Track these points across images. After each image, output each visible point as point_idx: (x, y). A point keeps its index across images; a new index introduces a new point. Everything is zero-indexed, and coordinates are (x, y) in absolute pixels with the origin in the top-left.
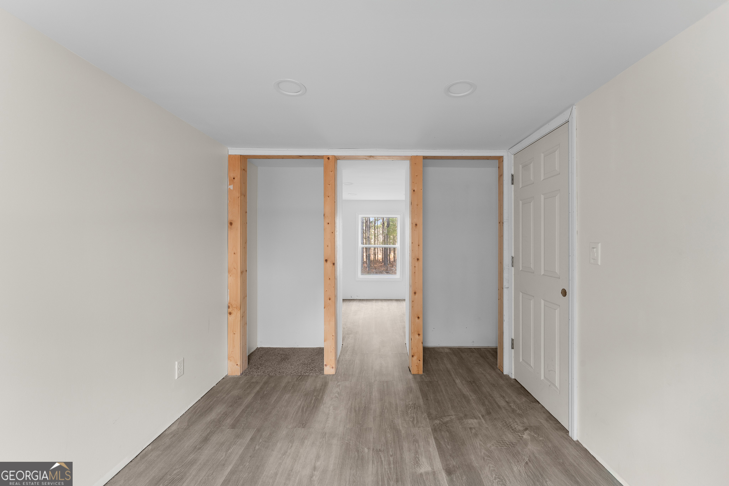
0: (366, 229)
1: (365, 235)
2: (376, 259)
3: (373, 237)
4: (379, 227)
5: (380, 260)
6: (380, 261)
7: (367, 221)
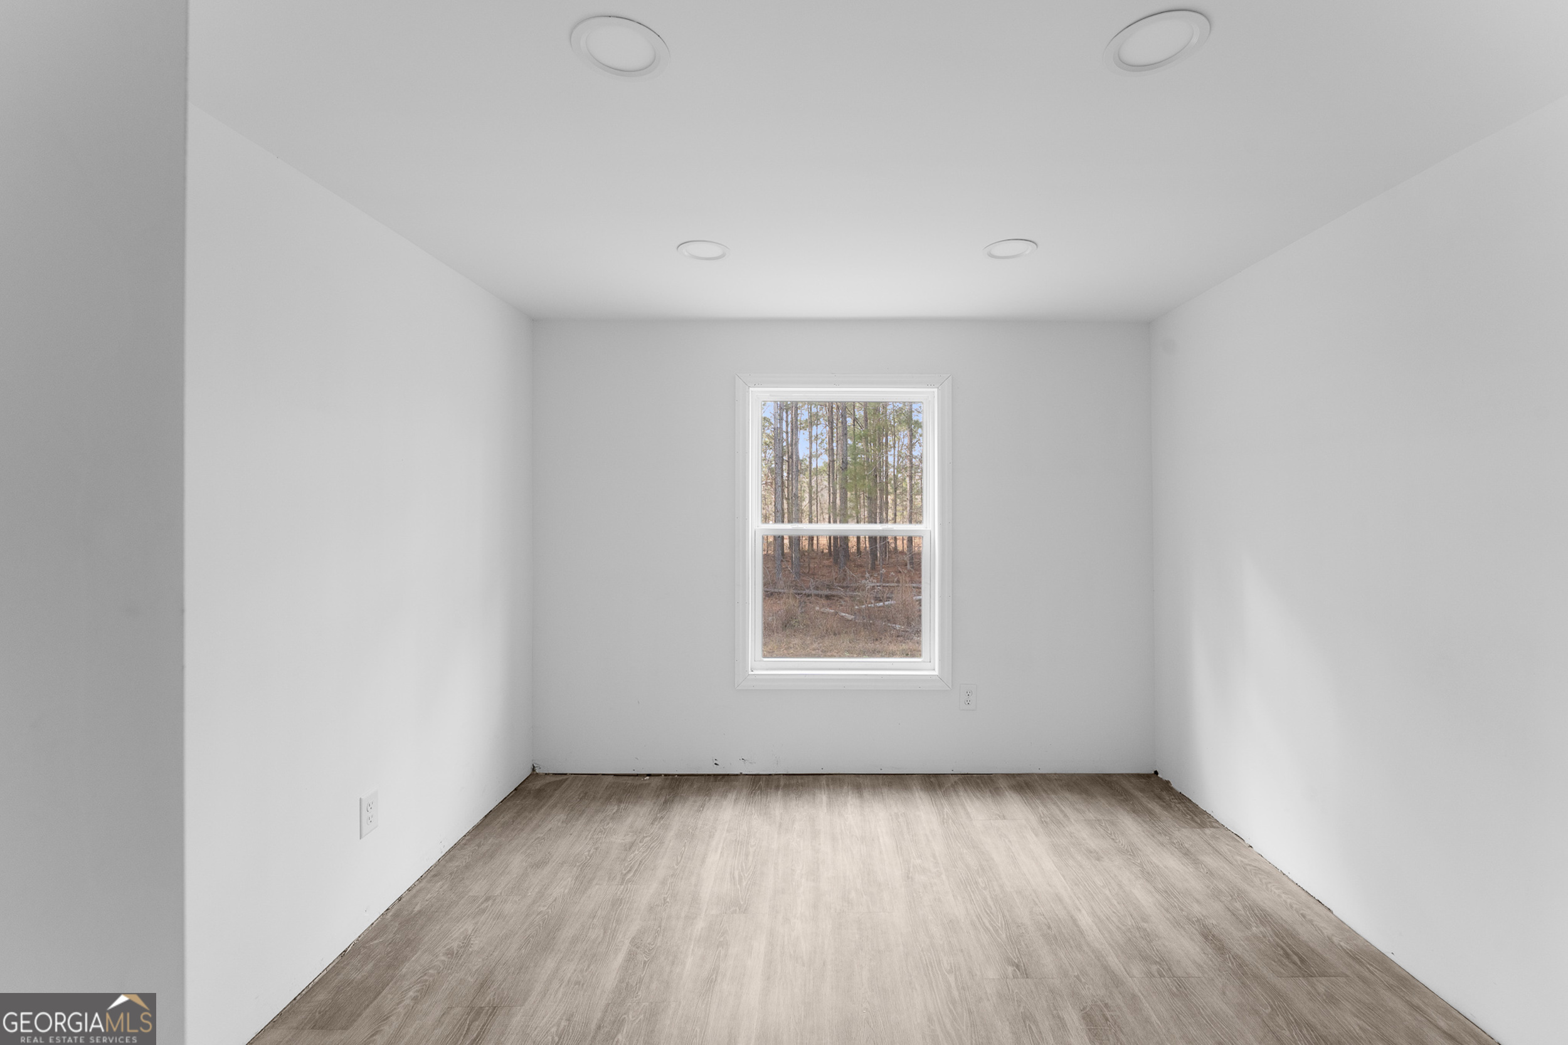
0: (788, 477)
1: (788, 490)
2: (815, 547)
3: (807, 495)
4: (820, 472)
5: (823, 549)
6: (823, 552)
7: (792, 454)
